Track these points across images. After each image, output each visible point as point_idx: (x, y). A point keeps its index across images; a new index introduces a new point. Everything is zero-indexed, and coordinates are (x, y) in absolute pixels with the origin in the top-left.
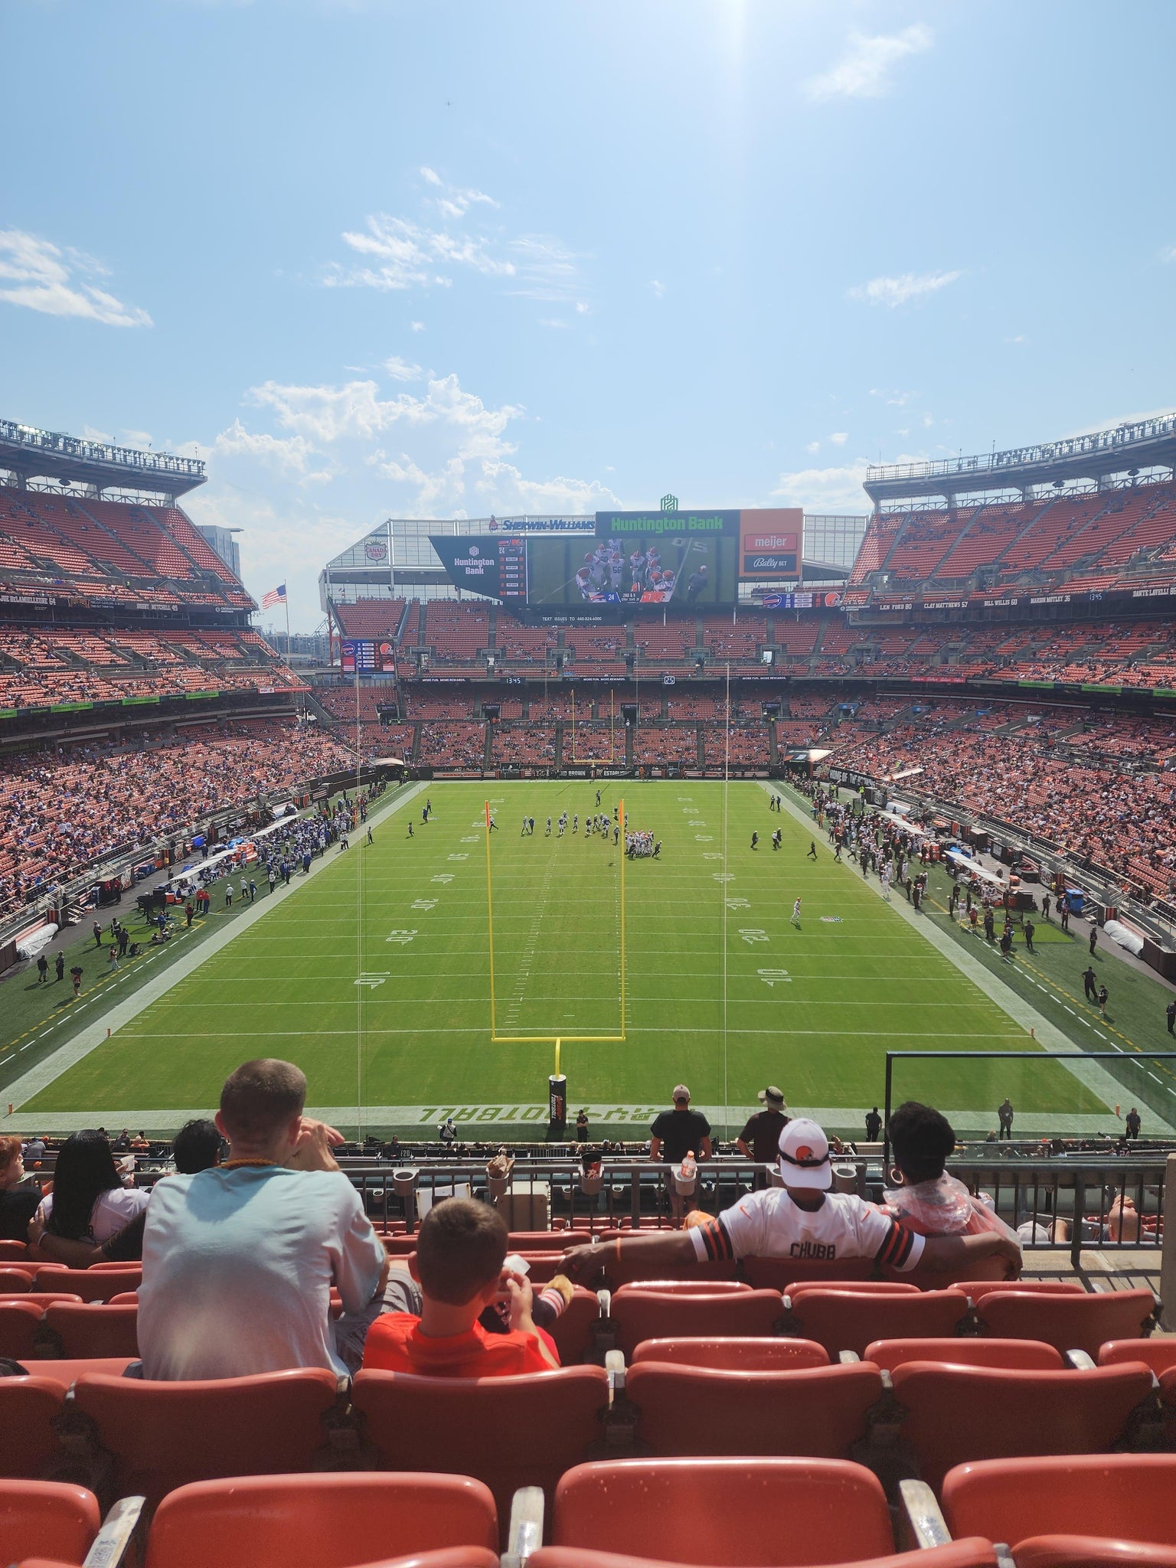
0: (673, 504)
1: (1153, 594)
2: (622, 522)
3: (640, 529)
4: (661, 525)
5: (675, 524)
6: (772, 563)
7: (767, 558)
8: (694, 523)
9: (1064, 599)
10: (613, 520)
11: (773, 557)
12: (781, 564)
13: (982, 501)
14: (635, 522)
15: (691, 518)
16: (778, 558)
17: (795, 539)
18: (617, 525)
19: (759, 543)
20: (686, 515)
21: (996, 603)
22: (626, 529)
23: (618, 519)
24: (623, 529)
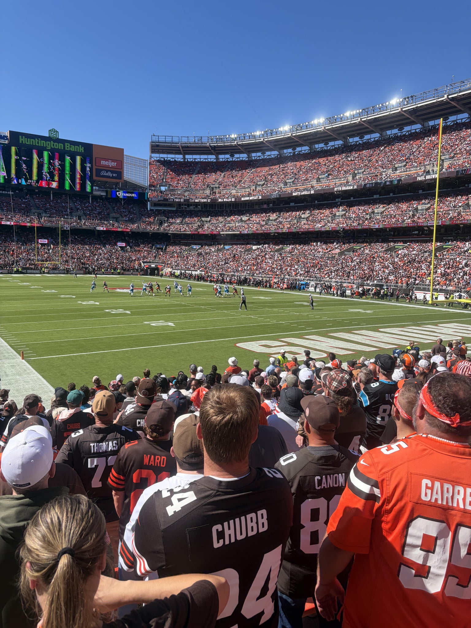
0: (56, 134)
1: (303, 194)
2: (26, 139)
3: (37, 145)
4: (50, 144)
5: (57, 145)
6: (109, 174)
7: (107, 171)
8: (69, 147)
9: (258, 197)
10: (20, 137)
11: (110, 171)
12: (114, 175)
13: (199, 160)
14: (34, 140)
15: (66, 144)
16: (112, 172)
17: (120, 163)
18: (22, 140)
19: (103, 163)
20: (64, 142)
21: (225, 200)
22: (29, 143)
23: (24, 137)
24: (27, 143)
